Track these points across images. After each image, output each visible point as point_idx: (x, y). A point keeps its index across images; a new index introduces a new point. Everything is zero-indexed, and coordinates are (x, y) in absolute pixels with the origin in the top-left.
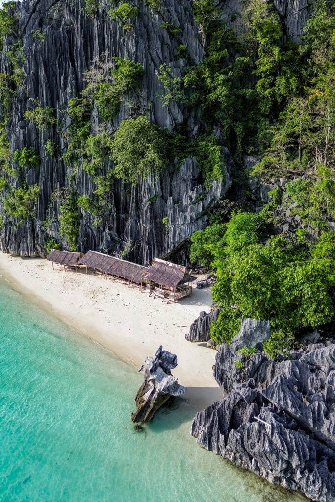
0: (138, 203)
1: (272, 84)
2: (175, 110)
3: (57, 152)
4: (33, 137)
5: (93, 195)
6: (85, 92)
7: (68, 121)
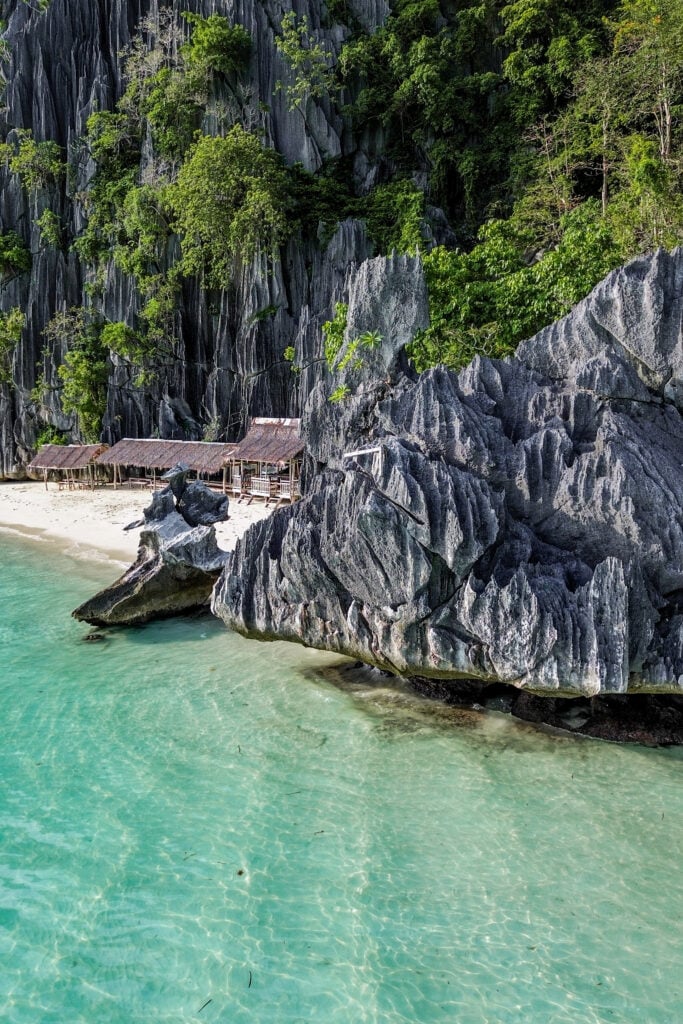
0: (233, 330)
1: (542, 60)
2: (322, 128)
3: (66, 238)
4: (18, 209)
5: (135, 320)
6: (125, 101)
7: (91, 169)
